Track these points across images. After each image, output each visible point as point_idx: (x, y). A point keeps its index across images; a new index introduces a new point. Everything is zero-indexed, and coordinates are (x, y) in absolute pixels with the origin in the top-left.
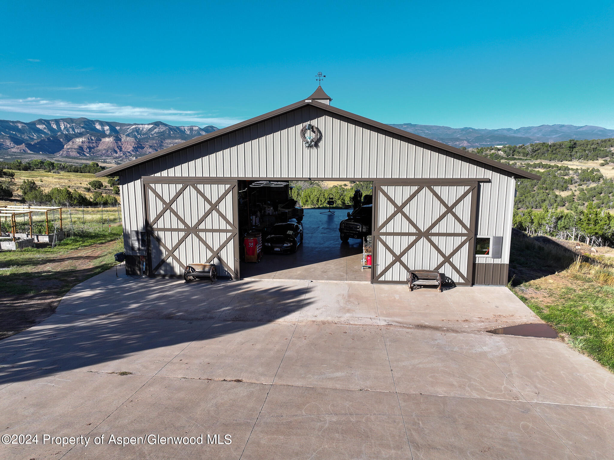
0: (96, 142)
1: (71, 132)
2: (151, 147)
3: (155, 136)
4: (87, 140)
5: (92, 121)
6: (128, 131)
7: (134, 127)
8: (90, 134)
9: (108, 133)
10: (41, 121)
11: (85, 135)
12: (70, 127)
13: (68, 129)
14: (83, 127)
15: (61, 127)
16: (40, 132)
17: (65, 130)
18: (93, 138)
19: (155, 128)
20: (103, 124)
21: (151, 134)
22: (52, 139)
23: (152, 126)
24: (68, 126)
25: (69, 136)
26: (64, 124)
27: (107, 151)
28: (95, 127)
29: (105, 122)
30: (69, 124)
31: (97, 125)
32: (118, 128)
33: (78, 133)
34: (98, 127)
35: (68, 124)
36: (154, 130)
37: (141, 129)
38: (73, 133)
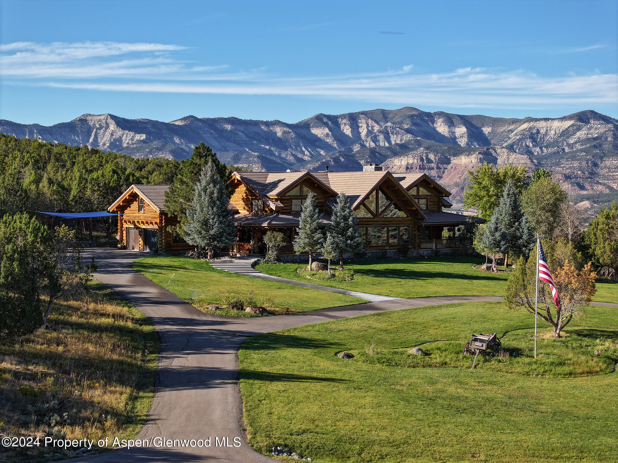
0: (438, 168)
1: (383, 143)
2: (567, 177)
3: (578, 151)
4: (419, 161)
5: (429, 115)
6: (509, 138)
7: (525, 126)
8: (427, 148)
9: (463, 142)
10: (320, 120)
11: (413, 150)
12: (380, 132)
13: (376, 137)
14: (408, 131)
15: (361, 131)
16: (317, 143)
17: (369, 139)
18: (432, 156)
19: (579, 129)
20: (454, 120)
21: (569, 145)
22: (343, 160)
23: (571, 122)
24: (376, 128)
25: (379, 153)
26: (368, 124)
27: (463, 189)
28: (434, 129)
29: (458, 115)
30: (379, 124)
31: (439, 124)
32: (487, 130)
33: (397, 144)
34: (442, 128)
35: (376, 125)
36: (574, 134)
37: (543, 131)
38: (387, 145)
